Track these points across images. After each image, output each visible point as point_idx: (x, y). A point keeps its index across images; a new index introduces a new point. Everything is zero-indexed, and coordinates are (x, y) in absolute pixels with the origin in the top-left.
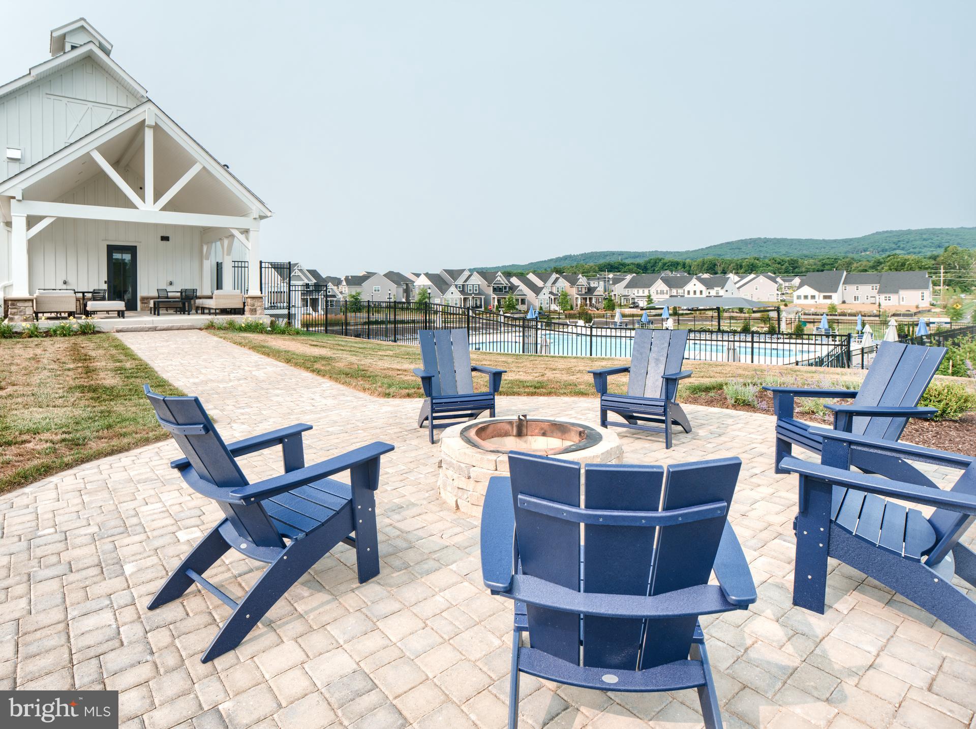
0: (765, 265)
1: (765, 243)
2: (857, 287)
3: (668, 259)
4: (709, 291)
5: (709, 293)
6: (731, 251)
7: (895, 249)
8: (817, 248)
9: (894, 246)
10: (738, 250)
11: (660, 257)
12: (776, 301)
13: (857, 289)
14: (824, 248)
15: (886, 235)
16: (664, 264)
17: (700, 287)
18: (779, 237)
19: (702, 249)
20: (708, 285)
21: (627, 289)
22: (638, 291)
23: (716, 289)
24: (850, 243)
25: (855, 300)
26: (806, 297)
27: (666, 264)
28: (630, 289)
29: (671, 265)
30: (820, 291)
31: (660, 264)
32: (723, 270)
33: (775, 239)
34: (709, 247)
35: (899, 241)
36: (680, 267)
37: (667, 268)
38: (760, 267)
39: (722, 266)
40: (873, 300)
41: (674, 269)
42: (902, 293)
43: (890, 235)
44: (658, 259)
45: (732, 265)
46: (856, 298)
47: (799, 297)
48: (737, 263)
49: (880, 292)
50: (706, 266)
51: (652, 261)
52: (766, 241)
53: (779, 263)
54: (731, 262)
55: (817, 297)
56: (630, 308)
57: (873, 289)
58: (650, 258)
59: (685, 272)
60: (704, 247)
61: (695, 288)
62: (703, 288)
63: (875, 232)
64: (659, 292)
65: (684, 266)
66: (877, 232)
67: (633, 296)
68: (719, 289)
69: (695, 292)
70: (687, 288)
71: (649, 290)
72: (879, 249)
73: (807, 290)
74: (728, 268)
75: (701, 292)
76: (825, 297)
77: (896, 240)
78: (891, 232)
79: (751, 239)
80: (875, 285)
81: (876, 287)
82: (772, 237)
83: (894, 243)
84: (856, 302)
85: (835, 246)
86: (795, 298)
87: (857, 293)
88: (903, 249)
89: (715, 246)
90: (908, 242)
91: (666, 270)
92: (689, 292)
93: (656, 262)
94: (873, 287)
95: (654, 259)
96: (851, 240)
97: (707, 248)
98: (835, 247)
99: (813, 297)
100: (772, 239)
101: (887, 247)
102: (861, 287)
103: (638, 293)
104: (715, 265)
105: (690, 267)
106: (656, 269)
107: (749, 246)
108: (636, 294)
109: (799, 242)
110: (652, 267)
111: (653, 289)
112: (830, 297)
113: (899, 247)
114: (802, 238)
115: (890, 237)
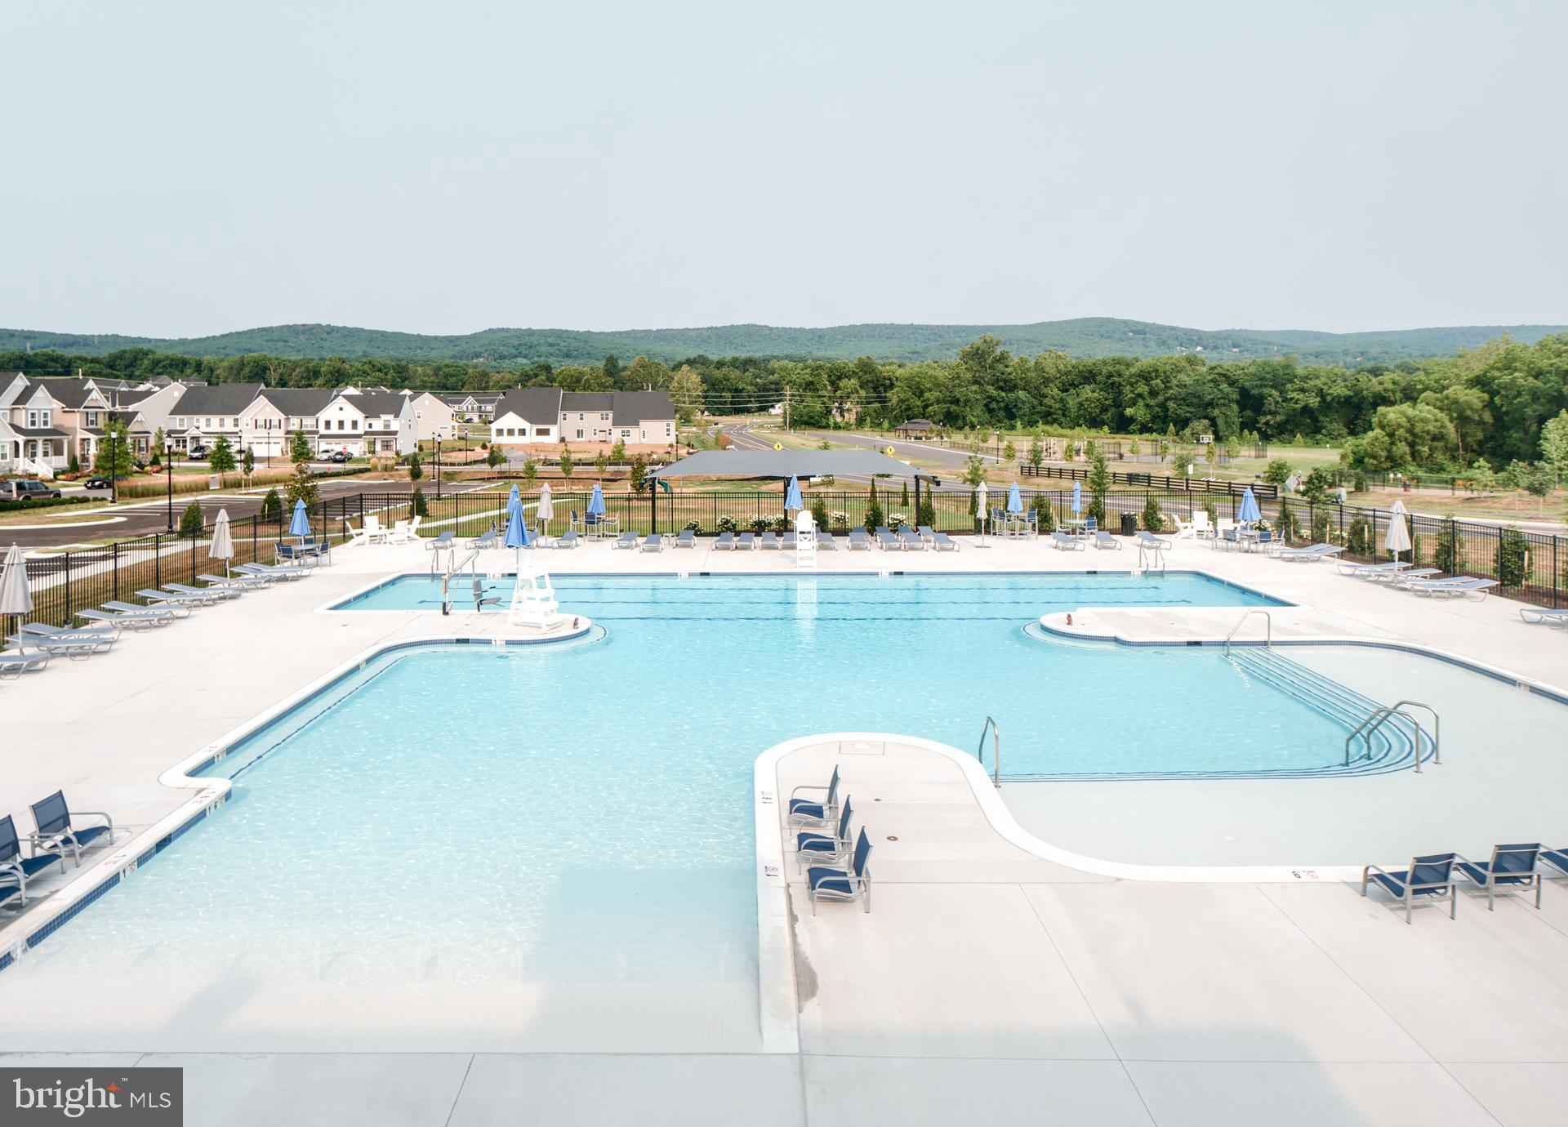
0: (361, 373)
1: (328, 333)
2: (582, 415)
3: (161, 353)
4: (370, 421)
5: (370, 426)
6: (269, 344)
7: (515, 357)
8: (410, 348)
9: (514, 351)
10: (282, 344)
11: (146, 347)
12: (452, 438)
13: (582, 419)
14: (421, 348)
15: (504, 334)
16: (156, 363)
17: (352, 413)
18: (351, 325)
19: (214, 338)
20: (369, 407)
21: (179, 417)
22: (208, 420)
23: (384, 417)
24: (456, 344)
25: (578, 437)
26: (511, 432)
27: (159, 362)
28: (185, 417)
29: (171, 366)
30: (531, 422)
31: (146, 362)
32: (281, 379)
33: (345, 327)
34: (227, 335)
35: (520, 345)
36: (189, 371)
37: (161, 370)
38: (353, 376)
39: (280, 371)
40: (602, 436)
41: (177, 373)
42: (645, 425)
43: (508, 334)
44: (141, 350)
45: (298, 370)
46: (580, 433)
47: (500, 432)
48: (308, 368)
49: (616, 423)
50: (247, 370)
51: (127, 355)
52: (330, 330)
53: (380, 370)
54: (296, 364)
55: (527, 432)
56: (192, 459)
57: (602, 419)
58: (123, 348)
59: (202, 379)
60: (218, 335)
61: (341, 416)
62: (359, 416)
63: (487, 329)
64: (261, 423)
65: (198, 367)
66: (490, 329)
67: (195, 433)
68: (390, 417)
69: (341, 424)
70: (323, 416)
71: (236, 420)
72: (496, 355)
73: (511, 420)
74: (290, 375)
75: (355, 424)
76: (540, 432)
77: (516, 343)
78: (508, 330)
79: (303, 325)
80: (605, 412)
81: (607, 415)
82: (340, 325)
83: (514, 347)
84: (580, 439)
85: (436, 346)
86: (494, 432)
87: (581, 425)
88: (525, 357)
89: (239, 333)
90: (531, 347)
91: (161, 374)
92: (328, 424)
93: (136, 359)
94: (602, 415)
95: (131, 352)
96: (457, 338)
97: (223, 336)
98: (435, 349)
99: (522, 432)
100: (340, 328)
101: (505, 353)
102: (587, 415)
103: (208, 425)
104: (265, 369)
105: (212, 370)
106: (137, 373)
107: (302, 337)
108: (204, 428)
109: (383, 336)
110: (126, 367)
111: (246, 416)
112: (546, 432)
113: (521, 353)
114: (387, 330)
115: (509, 337)
